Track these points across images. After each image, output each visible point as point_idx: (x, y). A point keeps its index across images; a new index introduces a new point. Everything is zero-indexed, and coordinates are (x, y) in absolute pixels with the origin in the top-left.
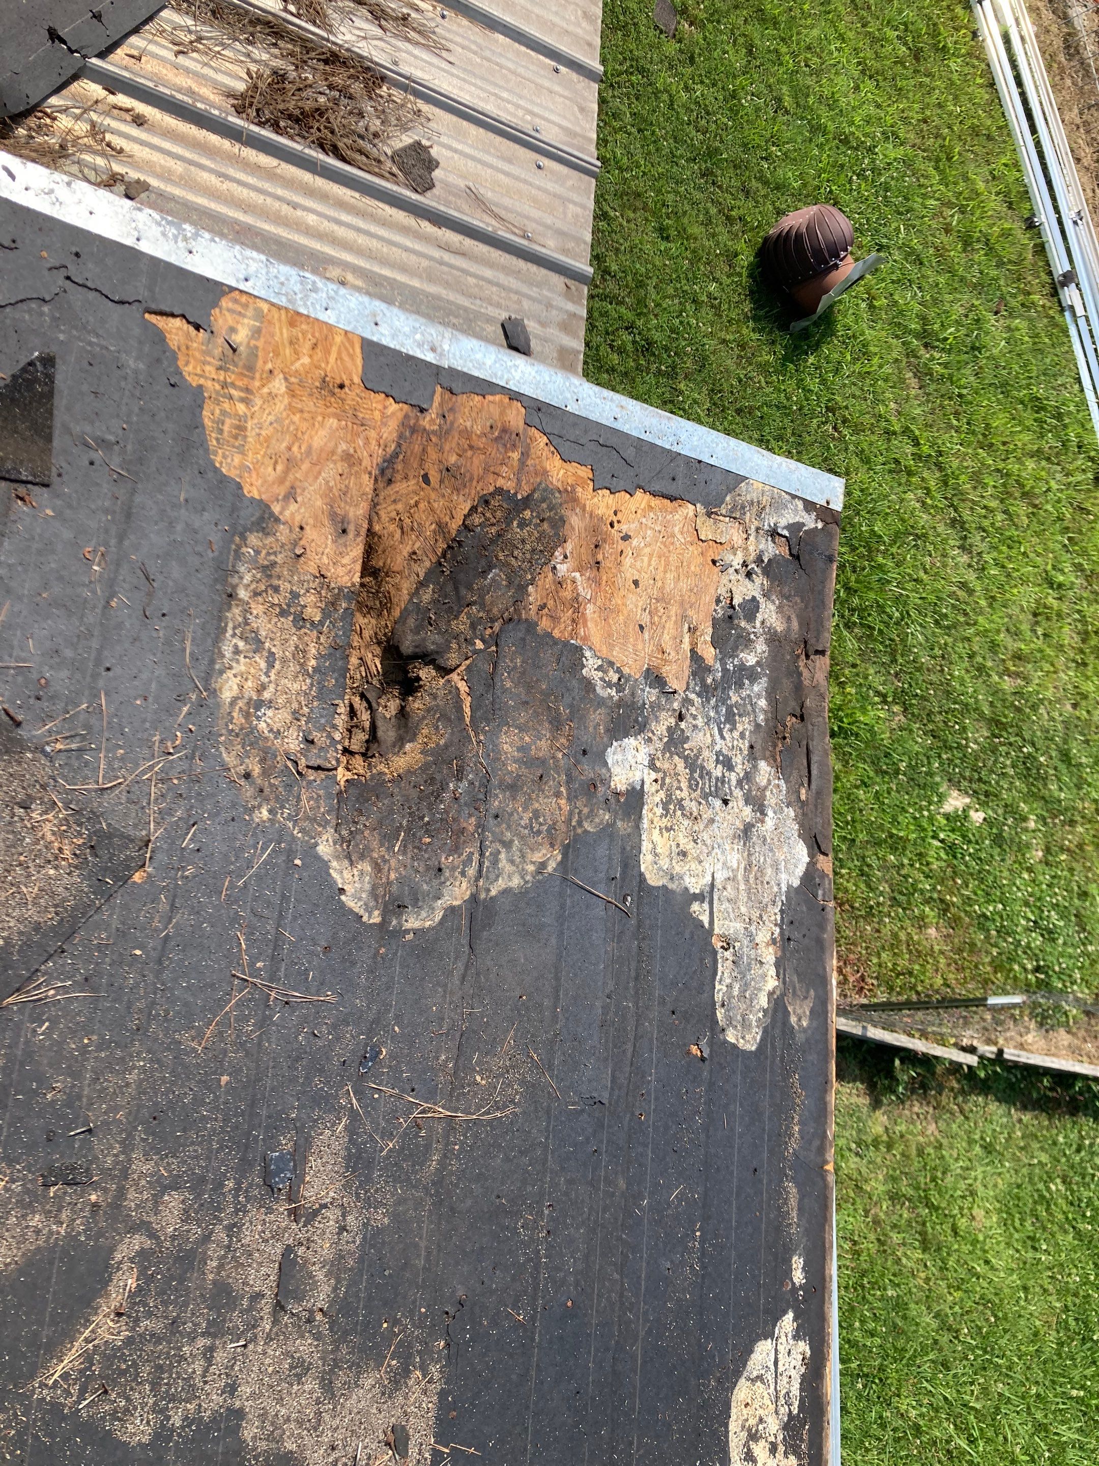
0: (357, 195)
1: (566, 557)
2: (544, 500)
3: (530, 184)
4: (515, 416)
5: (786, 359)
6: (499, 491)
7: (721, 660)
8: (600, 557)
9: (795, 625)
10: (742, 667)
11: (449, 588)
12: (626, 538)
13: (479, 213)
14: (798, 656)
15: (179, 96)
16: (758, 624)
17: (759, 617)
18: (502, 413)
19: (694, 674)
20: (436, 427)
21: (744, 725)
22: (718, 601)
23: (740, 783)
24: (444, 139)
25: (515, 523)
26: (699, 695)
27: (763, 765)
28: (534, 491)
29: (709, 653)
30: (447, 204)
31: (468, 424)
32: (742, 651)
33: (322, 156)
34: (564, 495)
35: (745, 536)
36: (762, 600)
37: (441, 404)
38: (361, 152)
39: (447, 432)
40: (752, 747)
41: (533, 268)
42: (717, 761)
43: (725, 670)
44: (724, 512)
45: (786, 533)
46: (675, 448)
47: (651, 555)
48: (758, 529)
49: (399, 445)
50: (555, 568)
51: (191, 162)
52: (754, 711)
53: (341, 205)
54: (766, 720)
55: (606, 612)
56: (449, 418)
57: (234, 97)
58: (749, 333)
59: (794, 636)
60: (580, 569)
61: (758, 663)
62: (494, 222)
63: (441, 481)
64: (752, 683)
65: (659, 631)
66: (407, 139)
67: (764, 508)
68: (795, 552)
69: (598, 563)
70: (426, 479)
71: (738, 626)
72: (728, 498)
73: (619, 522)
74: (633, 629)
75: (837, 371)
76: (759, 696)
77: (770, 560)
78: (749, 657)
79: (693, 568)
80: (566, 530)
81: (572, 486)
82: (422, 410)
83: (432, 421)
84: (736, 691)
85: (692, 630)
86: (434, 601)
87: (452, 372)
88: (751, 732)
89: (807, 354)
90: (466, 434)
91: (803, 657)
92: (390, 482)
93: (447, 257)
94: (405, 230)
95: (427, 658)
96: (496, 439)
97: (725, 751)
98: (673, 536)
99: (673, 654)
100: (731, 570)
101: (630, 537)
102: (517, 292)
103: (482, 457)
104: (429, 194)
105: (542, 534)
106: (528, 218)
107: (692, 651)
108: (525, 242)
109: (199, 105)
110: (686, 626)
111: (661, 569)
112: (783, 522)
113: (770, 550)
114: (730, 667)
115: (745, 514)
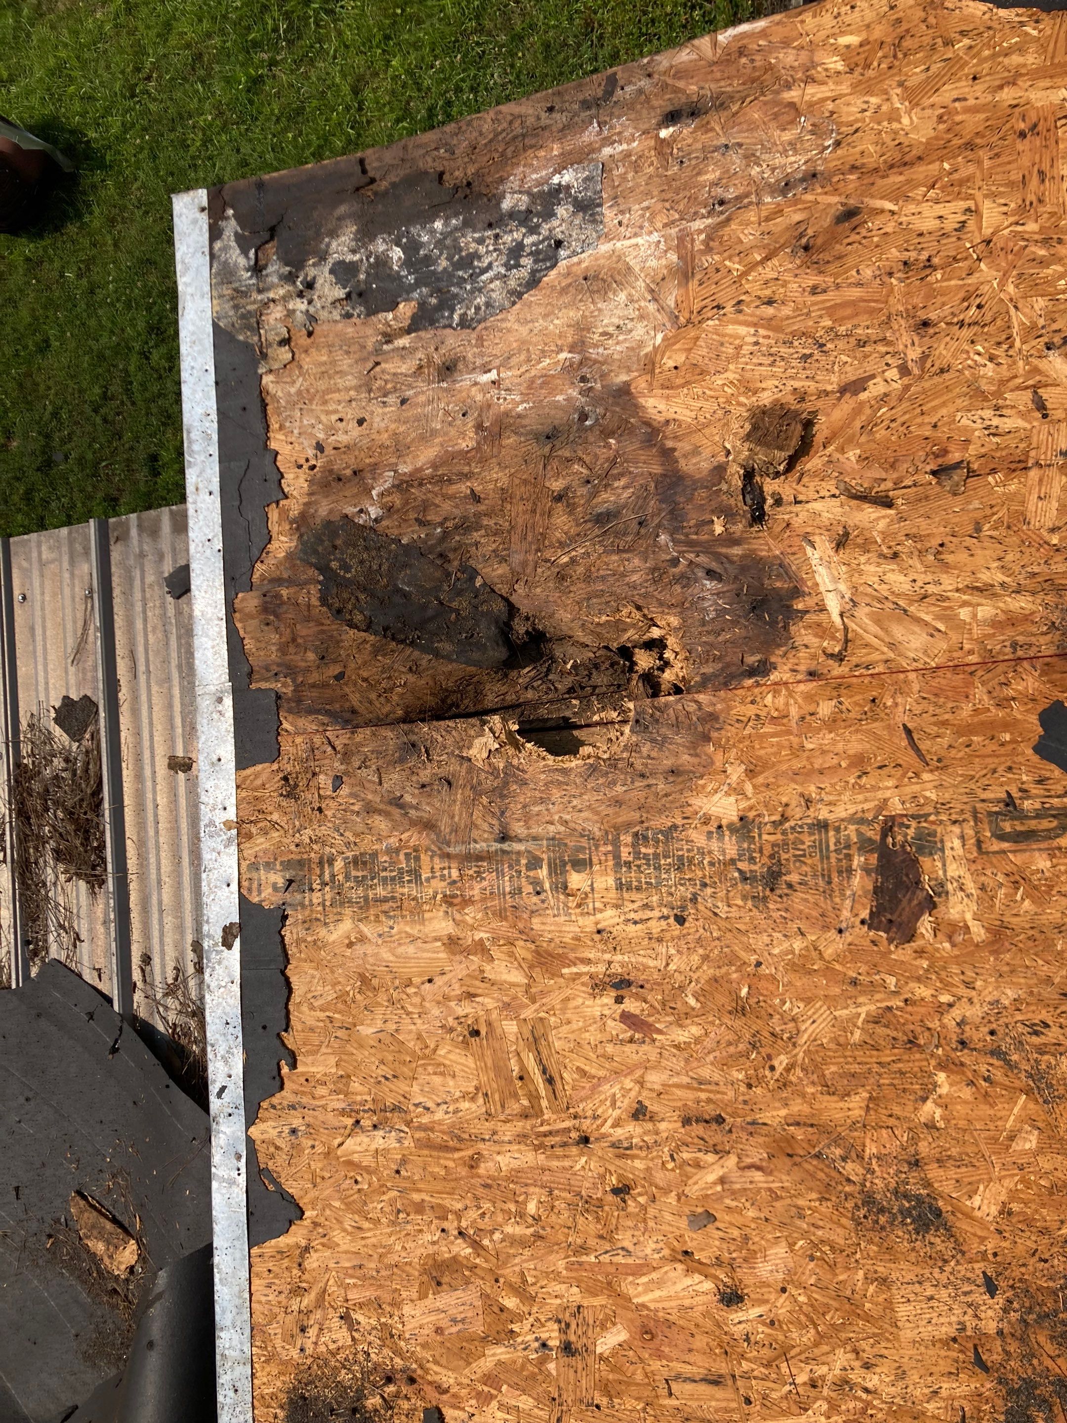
0: (124, 765)
1: (361, 511)
2: (315, 552)
3: (43, 602)
4: (249, 601)
5: (103, 166)
6: (323, 601)
7: (408, 293)
8: (348, 472)
9: (342, 209)
10: (407, 263)
11: (432, 626)
12: (320, 447)
13: (89, 646)
14: (376, 194)
15: (113, 935)
16: (357, 257)
17: (349, 258)
18: (250, 616)
19: (432, 322)
20: (289, 680)
21: (468, 241)
22: (348, 316)
23: (534, 230)
24: (42, 698)
25: (348, 575)
26: (452, 311)
27: (506, 205)
28: (311, 565)
29: (406, 310)
30: (95, 679)
31: (274, 648)
32: (391, 268)
33: (106, 805)
34: (303, 530)
35: (272, 305)
36: (331, 261)
37: (266, 680)
38: (86, 770)
39: (288, 667)
40: (490, 226)
41: (115, 580)
42: (517, 266)
43: (418, 284)
44: (256, 338)
45: (252, 253)
46: (214, 416)
47: (328, 413)
48: (260, 291)
49: (318, 712)
50: (376, 520)
51: (161, 911)
52: (451, 232)
53: (139, 777)
54: (456, 215)
55: (400, 449)
56: (275, 669)
57: (93, 887)
58: (96, 219)
59: (356, 207)
60: (368, 491)
61: (398, 245)
62: (91, 631)
63: (335, 661)
64: (421, 245)
65: (401, 379)
66: (57, 731)
67: (236, 290)
68: (267, 236)
69: (355, 473)
70: (339, 677)
71: (366, 282)
72: (241, 338)
73: (307, 460)
74: (410, 412)
75: (91, 98)
76: (433, 232)
77: (287, 265)
78: (395, 258)
79: (324, 358)
80: (335, 518)
81: (291, 523)
82: (278, 697)
83: (284, 685)
84: (435, 262)
85: (389, 338)
86: (449, 638)
87: (233, 676)
88: (474, 231)
89: (89, 142)
90: (283, 649)
91: (374, 187)
92: (354, 712)
93: (141, 668)
94: (135, 712)
95: (505, 630)
96: (277, 616)
97: (504, 258)
98: (299, 393)
99: (420, 355)
100: (312, 310)
101: (318, 443)
102: (143, 591)
103: (298, 627)
104: (94, 699)
105: (347, 544)
106: (73, 598)
107: (409, 331)
108: (96, 596)
109: (112, 916)
110: (385, 347)
111: (336, 396)
112: (242, 261)
113: (276, 267)
114: (411, 279)
115: (249, 312)
